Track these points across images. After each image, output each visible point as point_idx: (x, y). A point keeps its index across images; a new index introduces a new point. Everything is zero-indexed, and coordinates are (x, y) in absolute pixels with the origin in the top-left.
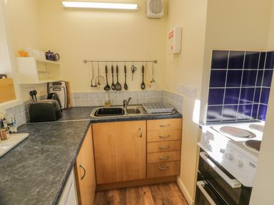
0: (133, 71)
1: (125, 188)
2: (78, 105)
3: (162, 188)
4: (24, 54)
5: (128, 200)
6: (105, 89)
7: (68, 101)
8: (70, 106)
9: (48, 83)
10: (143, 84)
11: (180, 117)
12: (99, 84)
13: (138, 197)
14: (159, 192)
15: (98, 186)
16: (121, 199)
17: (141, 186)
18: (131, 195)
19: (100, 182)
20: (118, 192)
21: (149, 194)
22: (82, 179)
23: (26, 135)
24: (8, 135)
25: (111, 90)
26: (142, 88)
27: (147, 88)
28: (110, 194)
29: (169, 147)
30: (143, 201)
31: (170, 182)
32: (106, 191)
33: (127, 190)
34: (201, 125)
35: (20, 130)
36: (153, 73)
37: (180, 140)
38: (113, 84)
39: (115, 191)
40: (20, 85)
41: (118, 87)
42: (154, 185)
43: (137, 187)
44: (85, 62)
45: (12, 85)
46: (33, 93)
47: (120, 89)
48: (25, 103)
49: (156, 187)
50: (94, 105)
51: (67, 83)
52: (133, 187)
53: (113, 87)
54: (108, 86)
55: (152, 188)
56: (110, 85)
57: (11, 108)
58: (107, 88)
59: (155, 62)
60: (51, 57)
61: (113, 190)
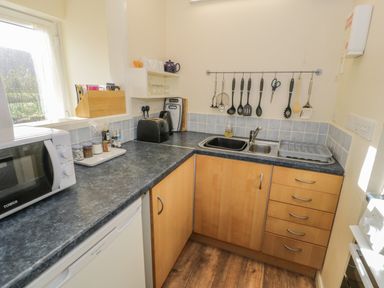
0: (274, 88)
1: (229, 252)
2: (194, 130)
3: (284, 276)
4: (138, 65)
5: (227, 268)
6: (228, 112)
7: (183, 122)
8: (184, 129)
9: (165, 99)
10: (288, 109)
11: (340, 173)
12: (221, 104)
13: (243, 272)
14: (276, 279)
15: (194, 233)
16: (219, 263)
17: (253, 260)
18: (234, 264)
19: (198, 230)
20: (219, 253)
21: (260, 274)
22: (159, 213)
23: (123, 151)
24: (110, 148)
25: (236, 114)
26: (286, 116)
27: (295, 117)
28: (208, 251)
29: (307, 218)
30: (248, 281)
31: (301, 275)
32: (205, 245)
33: (231, 256)
34: (370, 196)
35: (124, 146)
36: (310, 93)
37: (333, 213)
38: (241, 106)
39: (215, 251)
40: (133, 98)
41: (247, 111)
42: (272, 266)
43: (246, 258)
44: (209, 73)
45: (123, 98)
46: (146, 109)
47: (250, 115)
48: (135, 118)
49: (275, 272)
50: (211, 132)
51: (184, 100)
52: (240, 256)
53: (240, 110)
54: (233, 108)
55: (269, 269)
56: (236, 107)
57: (119, 122)
58: (232, 110)
59: (318, 73)
60: (170, 68)
61: (214, 248)
